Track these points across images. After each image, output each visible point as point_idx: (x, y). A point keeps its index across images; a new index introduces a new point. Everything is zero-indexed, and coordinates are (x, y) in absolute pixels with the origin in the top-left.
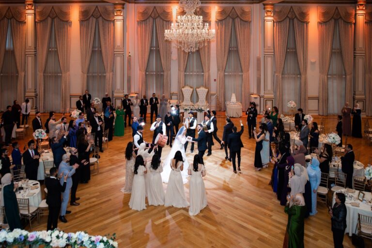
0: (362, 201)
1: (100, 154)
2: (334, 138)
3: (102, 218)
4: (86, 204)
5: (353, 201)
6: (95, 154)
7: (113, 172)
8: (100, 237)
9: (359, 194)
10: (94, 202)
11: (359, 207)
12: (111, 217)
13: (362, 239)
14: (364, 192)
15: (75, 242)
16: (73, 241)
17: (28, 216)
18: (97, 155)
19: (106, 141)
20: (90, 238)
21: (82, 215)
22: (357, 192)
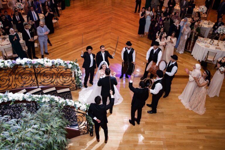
0: (211, 45)
1: (58, 18)
2: (203, 9)
3: (66, 52)
4: (55, 45)
5: (206, 45)
6: (55, 17)
7: (68, 28)
8: (69, 62)
9: (211, 41)
10: (59, 44)
11: (209, 47)
12: (71, 51)
13: (207, 63)
14: (214, 40)
15: (57, 64)
16: (55, 63)
17: (26, 52)
18: (57, 18)
19: (60, 9)
20: (64, 62)
21: (55, 51)
22: (210, 40)
